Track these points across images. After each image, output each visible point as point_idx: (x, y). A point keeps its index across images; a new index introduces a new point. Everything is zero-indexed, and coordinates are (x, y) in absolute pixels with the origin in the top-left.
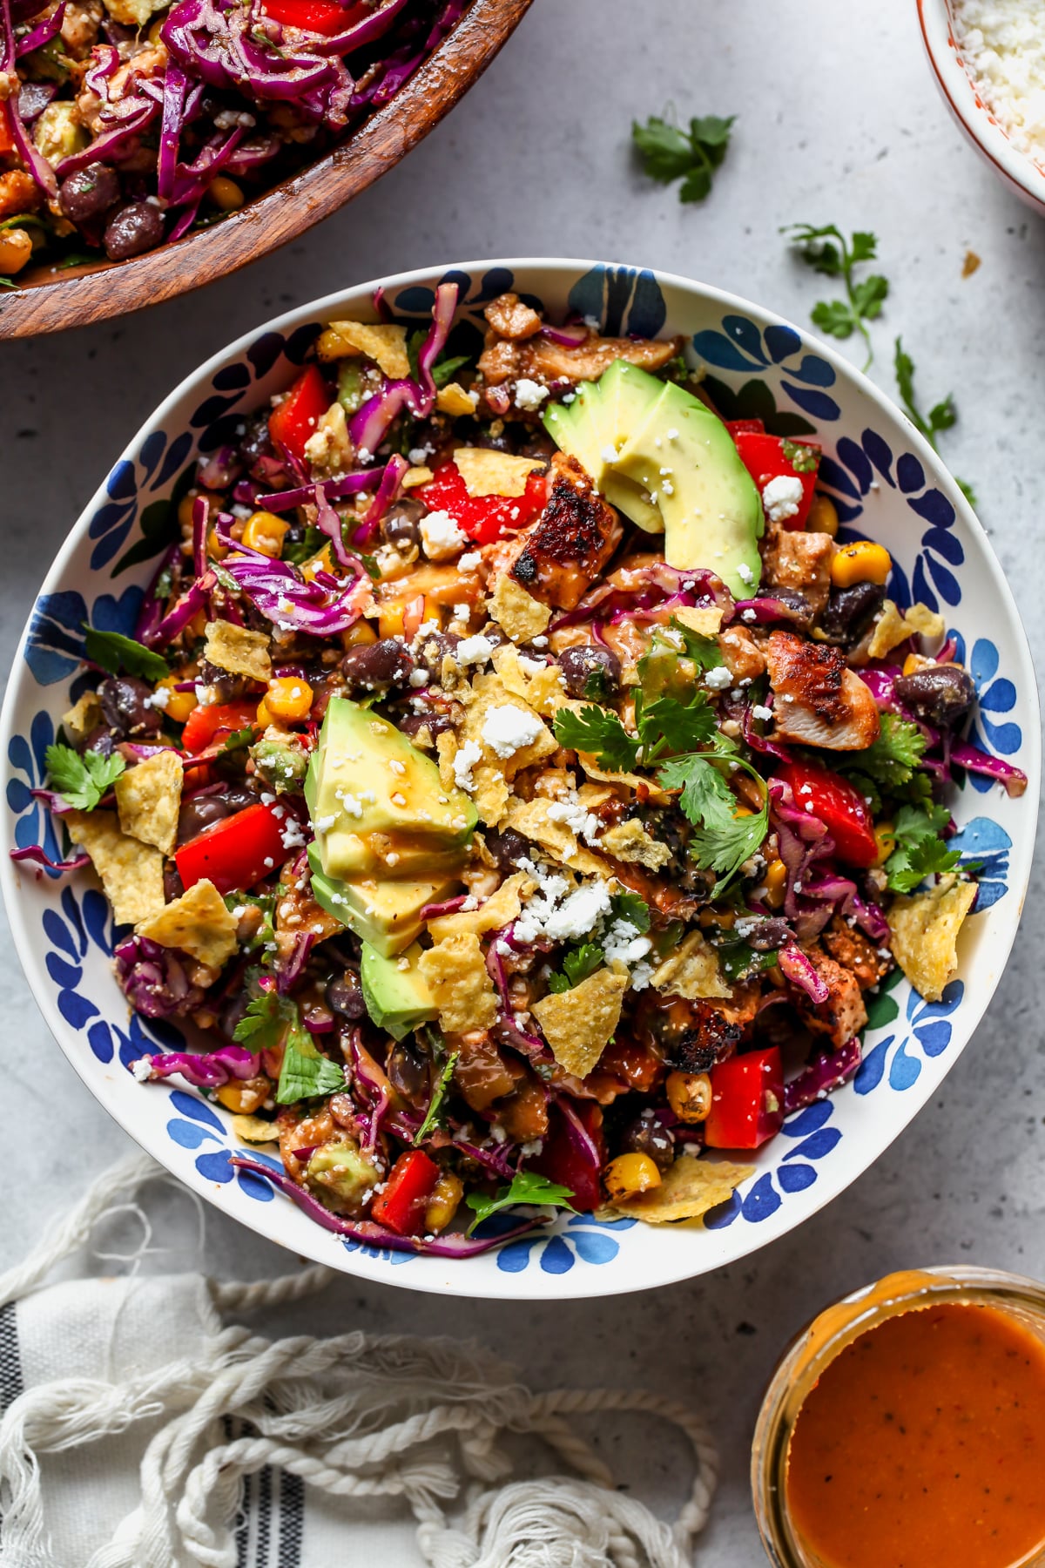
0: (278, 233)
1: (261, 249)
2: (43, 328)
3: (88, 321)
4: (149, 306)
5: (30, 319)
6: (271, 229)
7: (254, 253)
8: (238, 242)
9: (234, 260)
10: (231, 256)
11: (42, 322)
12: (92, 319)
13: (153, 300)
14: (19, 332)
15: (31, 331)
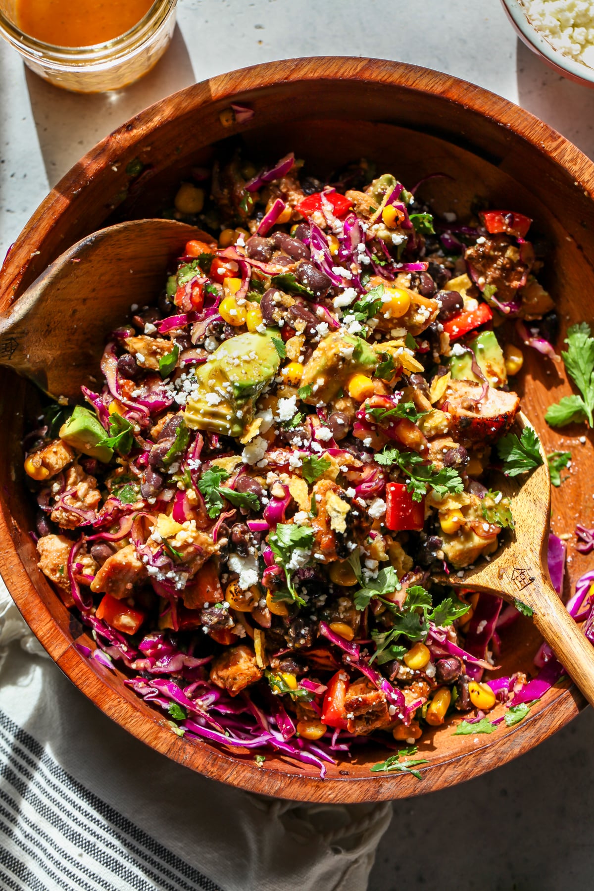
0: (560, 722)
1: (552, 731)
2: (446, 785)
3: (469, 779)
4: (499, 768)
5: (439, 781)
6: (556, 720)
7: (549, 733)
8: (540, 728)
9: (539, 738)
10: (537, 736)
11: (445, 781)
12: (471, 777)
13: (500, 764)
14: (434, 788)
15: (440, 788)
